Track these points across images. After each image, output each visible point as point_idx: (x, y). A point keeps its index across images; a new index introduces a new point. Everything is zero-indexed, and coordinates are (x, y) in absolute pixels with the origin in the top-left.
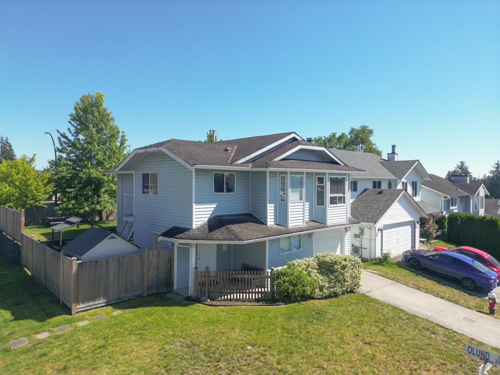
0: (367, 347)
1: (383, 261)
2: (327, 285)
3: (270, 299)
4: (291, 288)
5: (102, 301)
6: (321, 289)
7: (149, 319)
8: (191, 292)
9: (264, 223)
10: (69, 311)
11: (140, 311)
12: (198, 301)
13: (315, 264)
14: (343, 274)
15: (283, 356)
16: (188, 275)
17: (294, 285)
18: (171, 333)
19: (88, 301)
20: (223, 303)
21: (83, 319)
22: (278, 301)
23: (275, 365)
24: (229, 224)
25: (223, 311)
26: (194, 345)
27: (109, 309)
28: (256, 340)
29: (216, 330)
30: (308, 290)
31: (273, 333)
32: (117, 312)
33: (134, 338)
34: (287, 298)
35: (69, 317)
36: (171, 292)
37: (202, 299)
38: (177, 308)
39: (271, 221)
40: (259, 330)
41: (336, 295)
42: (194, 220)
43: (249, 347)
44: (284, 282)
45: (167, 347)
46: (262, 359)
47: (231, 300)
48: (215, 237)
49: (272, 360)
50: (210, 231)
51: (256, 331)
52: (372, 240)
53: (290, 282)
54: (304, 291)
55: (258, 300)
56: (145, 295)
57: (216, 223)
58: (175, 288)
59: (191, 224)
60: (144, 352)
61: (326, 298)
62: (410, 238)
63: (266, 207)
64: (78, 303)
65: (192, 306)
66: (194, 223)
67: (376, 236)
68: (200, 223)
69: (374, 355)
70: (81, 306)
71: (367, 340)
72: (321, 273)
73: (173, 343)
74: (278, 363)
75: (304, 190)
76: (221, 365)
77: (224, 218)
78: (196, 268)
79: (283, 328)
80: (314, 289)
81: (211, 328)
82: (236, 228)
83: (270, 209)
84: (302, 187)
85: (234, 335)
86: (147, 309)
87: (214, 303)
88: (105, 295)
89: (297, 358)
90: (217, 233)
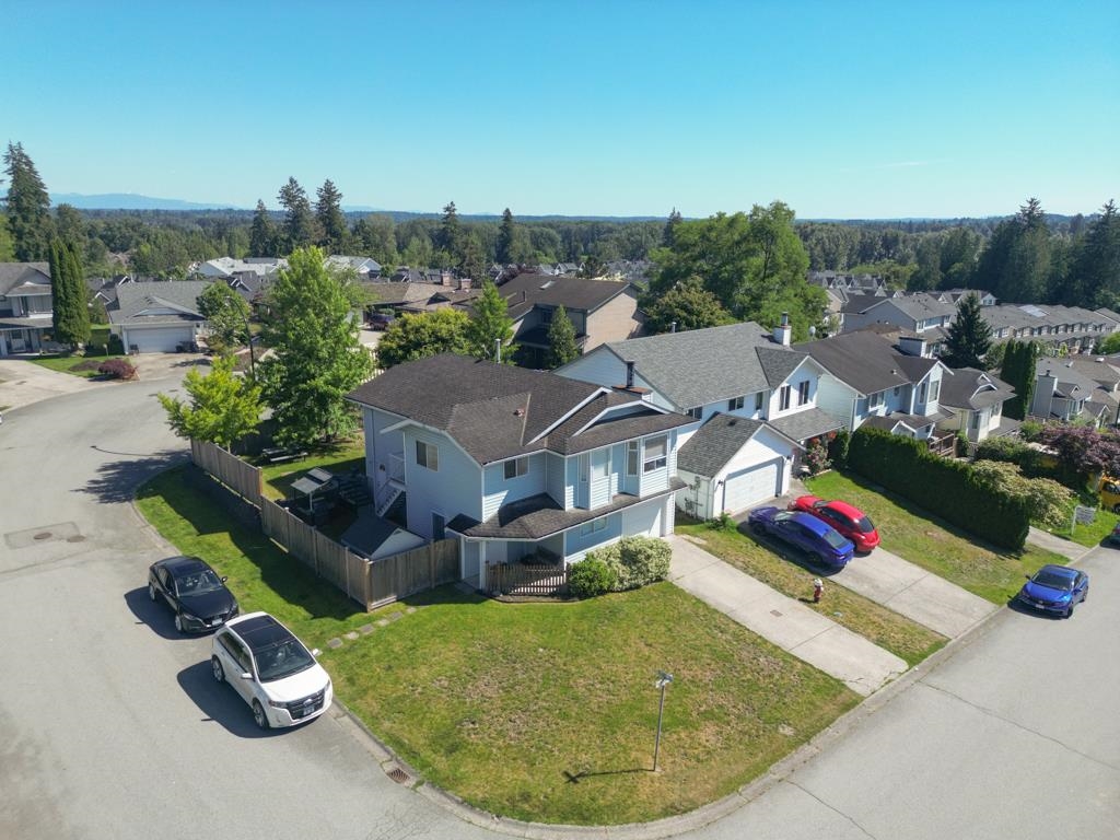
0: (647, 649)
1: (720, 524)
2: (628, 577)
3: (564, 594)
4: (587, 584)
5: (392, 598)
6: (621, 581)
7: (446, 620)
8: (482, 584)
9: (561, 508)
10: (364, 609)
11: (435, 608)
12: (492, 596)
13: (618, 552)
14: (646, 565)
15: (569, 658)
16: (479, 568)
17: (591, 581)
18: (470, 635)
19: (381, 598)
20: (517, 598)
21: (381, 618)
22: (573, 596)
23: (562, 666)
24: (522, 515)
25: (516, 610)
26: (493, 648)
27: (402, 605)
28: (548, 643)
29: (512, 632)
30: (606, 585)
31: (563, 635)
32: (411, 610)
33: (438, 641)
34: (583, 594)
35: (365, 615)
36: (460, 581)
37: (495, 593)
38: (470, 605)
39: (569, 505)
40: (551, 632)
41: (638, 587)
42: (484, 513)
43: (541, 650)
44: (581, 578)
45: (470, 649)
46: (551, 661)
47: (524, 594)
48: (507, 533)
49: (560, 661)
50: (502, 525)
51: (547, 634)
52: (710, 496)
53: (587, 578)
54: (601, 587)
55: (552, 595)
56: (433, 586)
57: (508, 514)
58: (463, 577)
59: (481, 517)
60: (450, 654)
61: (627, 590)
62: (775, 480)
63: (564, 490)
64: (372, 601)
65: (485, 603)
66: (484, 516)
67: (714, 491)
68: (489, 516)
69: (649, 657)
70: (375, 603)
71: (649, 642)
72: (624, 563)
73: (474, 645)
74: (565, 665)
75: (610, 464)
76: (518, 666)
77: (517, 505)
78: (487, 562)
79: (574, 630)
80: (612, 583)
81: (507, 630)
82: (529, 520)
83: (569, 492)
84: (608, 460)
85: (528, 638)
86: (440, 607)
87: (508, 598)
88: (396, 591)
89: (581, 660)
90: (509, 529)
